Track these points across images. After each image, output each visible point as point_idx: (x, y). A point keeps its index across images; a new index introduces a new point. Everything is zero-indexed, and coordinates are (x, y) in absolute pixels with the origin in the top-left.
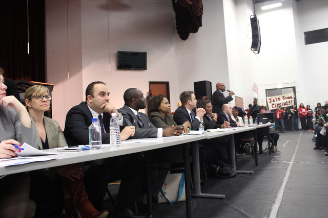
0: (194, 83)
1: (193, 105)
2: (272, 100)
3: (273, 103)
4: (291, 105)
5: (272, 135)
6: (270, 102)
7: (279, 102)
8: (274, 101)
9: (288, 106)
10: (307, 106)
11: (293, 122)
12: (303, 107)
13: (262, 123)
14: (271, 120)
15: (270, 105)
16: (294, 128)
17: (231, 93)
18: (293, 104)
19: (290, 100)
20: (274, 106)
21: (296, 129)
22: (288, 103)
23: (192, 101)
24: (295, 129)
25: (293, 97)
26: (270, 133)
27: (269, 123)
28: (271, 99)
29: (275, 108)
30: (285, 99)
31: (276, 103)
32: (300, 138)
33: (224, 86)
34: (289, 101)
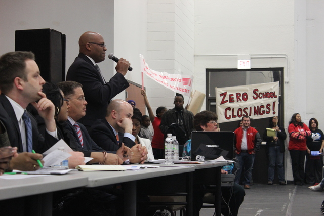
0: (17, 32)
1: (29, 90)
2: (227, 98)
3: (228, 104)
4: (271, 115)
5: (226, 190)
6: (223, 102)
7: (243, 104)
8: (231, 100)
9: (265, 116)
10: (310, 123)
11: (273, 163)
12: (301, 125)
13: (202, 158)
14: (226, 152)
15: (220, 110)
16: (272, 177)
17: (123, 67)
18: (277, 114)
19: (270, 101)
20: (229, 113)
21: (279, 181)
22: (265, 109)
23: (26, 80)
24: (274, 181)
25: (277, 94)
26: (223, 185)
27: (221, 159)
28: (224, 94)
29: (232, 120)
30: (258, 96)
31: (236, 105)
32: (290, 205)
33: (103, 44)
34: (268, 105)
